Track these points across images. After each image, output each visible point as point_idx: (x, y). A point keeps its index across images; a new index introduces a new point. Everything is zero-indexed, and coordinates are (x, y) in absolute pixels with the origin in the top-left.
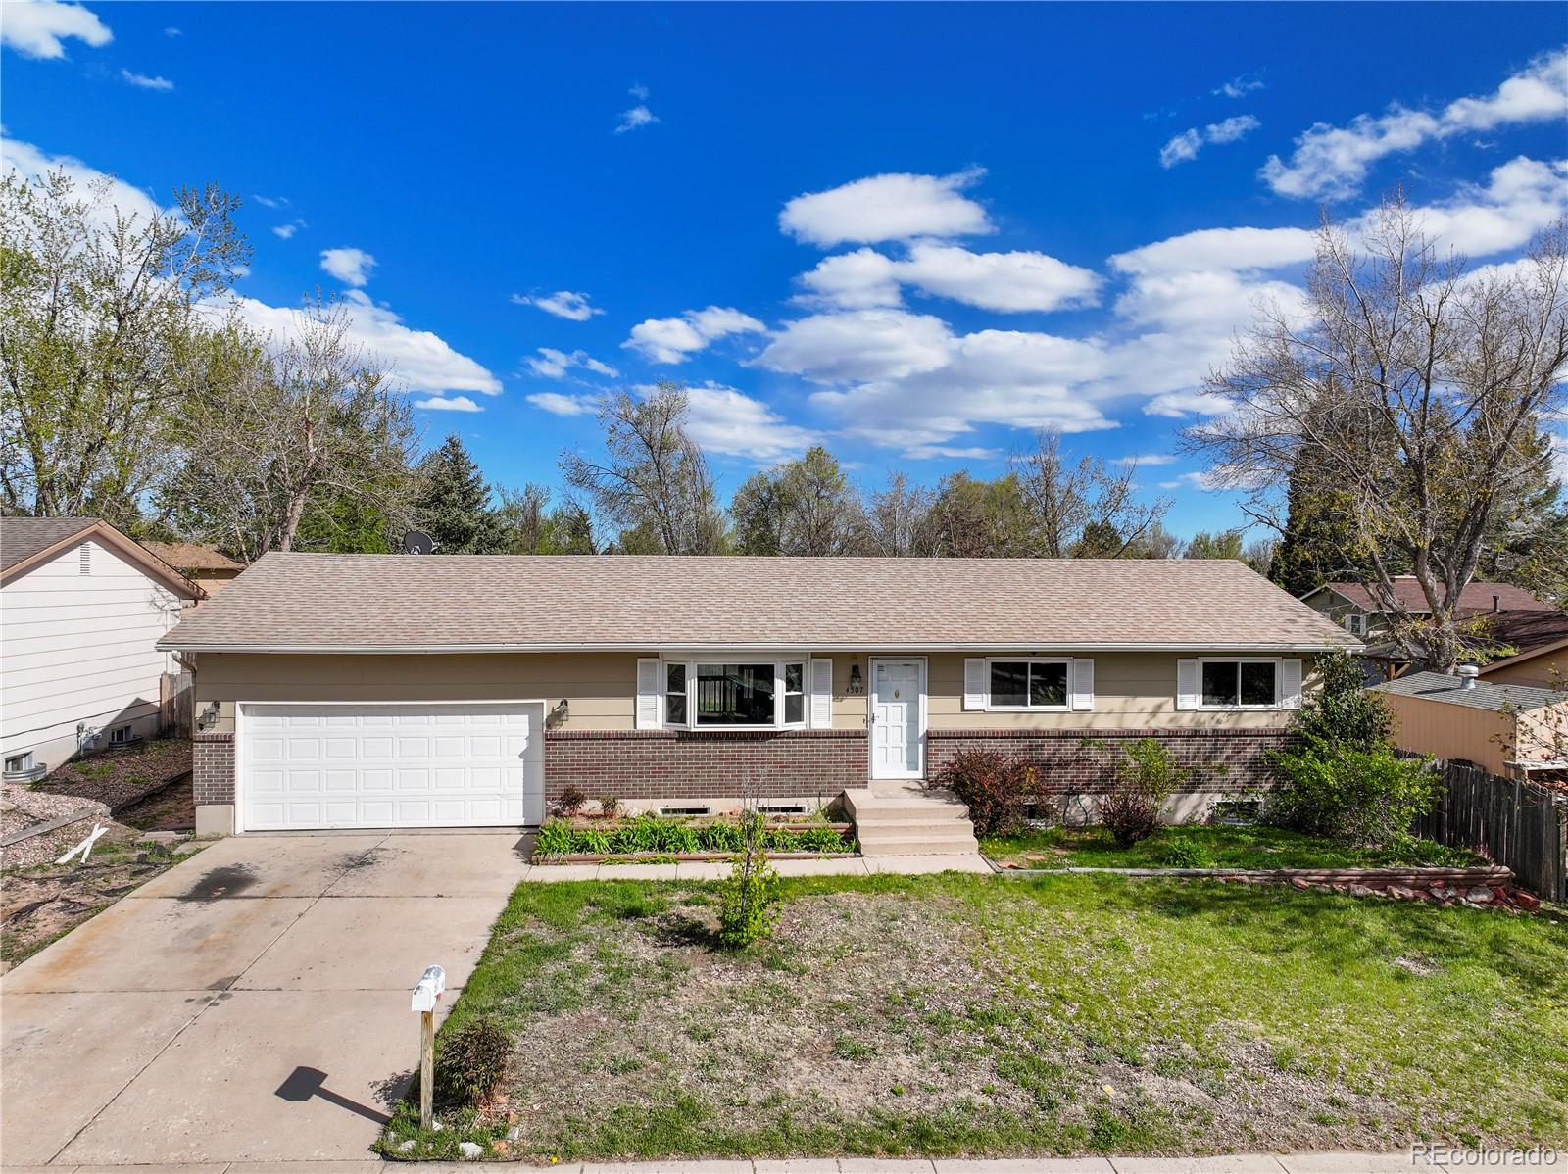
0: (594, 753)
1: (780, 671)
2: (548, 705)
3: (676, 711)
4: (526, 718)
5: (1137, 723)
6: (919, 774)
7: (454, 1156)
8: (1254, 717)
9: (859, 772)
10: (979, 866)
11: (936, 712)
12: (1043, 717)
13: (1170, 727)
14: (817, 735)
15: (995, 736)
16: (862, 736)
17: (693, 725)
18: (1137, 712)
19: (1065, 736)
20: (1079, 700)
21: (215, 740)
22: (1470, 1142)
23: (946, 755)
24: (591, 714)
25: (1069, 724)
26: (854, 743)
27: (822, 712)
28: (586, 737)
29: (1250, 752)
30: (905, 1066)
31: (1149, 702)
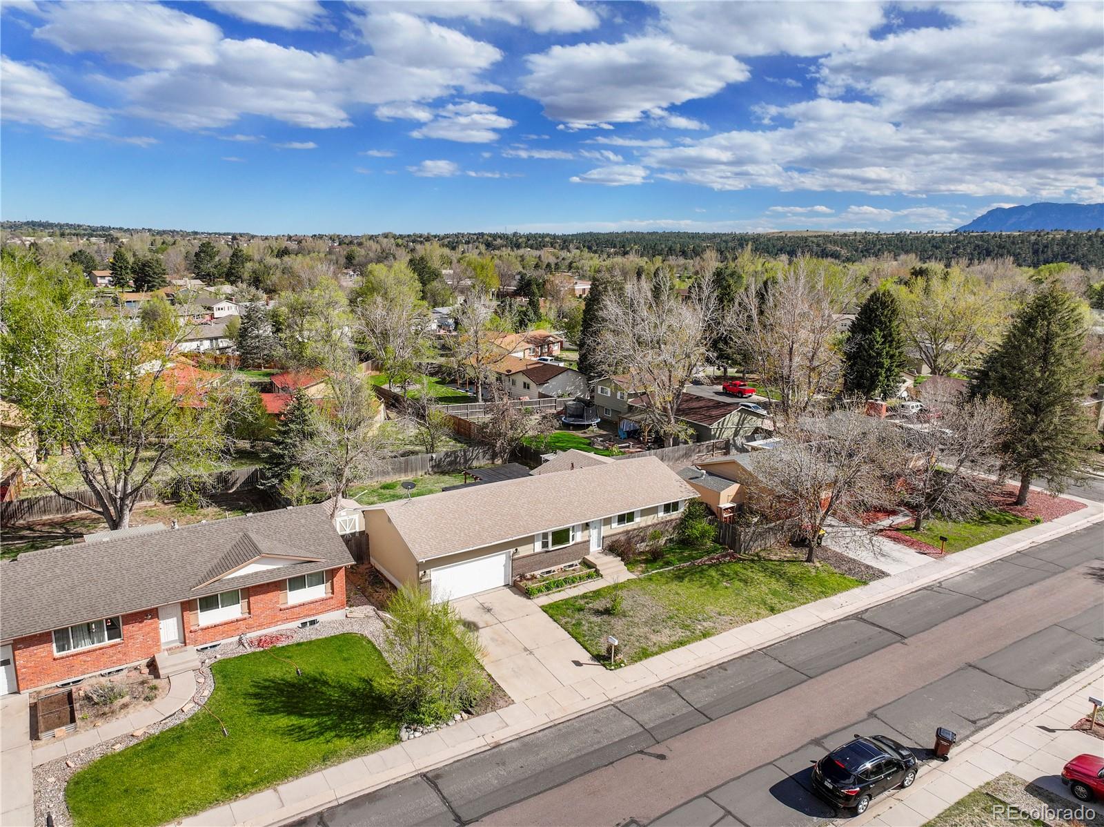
0: (525, 561)
1: (571, 529)
2: (512, 550)
3: (545, 545)
4: (504, 555)
5: (650, 523)
6: (601, 548)
7: (621, 667)
8: (675, 515)
9: (587, 551)
10: (632, 576)
11: (606, 531)
12: (628, 526)
13: (657, 522)
14: (578, 544)
15: (619, 534)
16: (589, 541)
17: (551, 548)
18: (649, 520)
19: (635, 529)
20: (637, 520)
21: (426, 582)
22: (751, 621)
23: (608, 542)
24: (524, 551)
25: (635, 527)
26: (586, 543)
27: (579, 537)
28: (523, 557)
29: (674, 524)
30: (667, 631)
31: (652, 516)
